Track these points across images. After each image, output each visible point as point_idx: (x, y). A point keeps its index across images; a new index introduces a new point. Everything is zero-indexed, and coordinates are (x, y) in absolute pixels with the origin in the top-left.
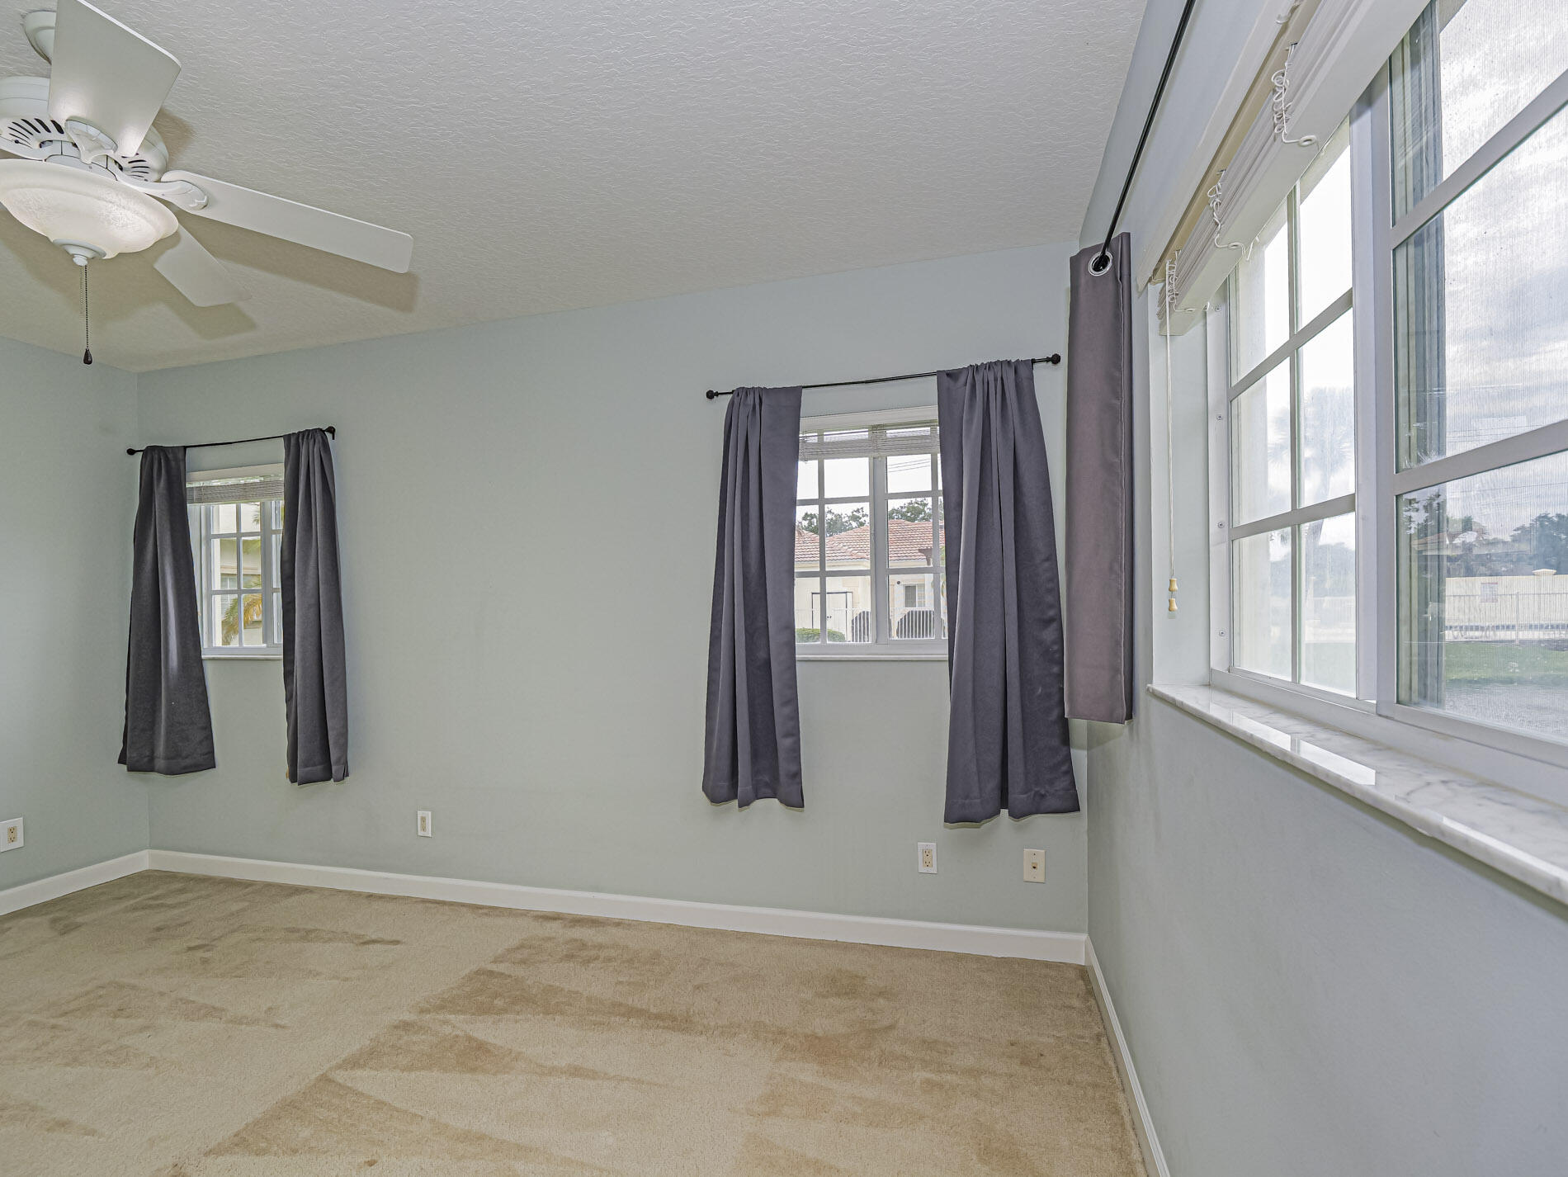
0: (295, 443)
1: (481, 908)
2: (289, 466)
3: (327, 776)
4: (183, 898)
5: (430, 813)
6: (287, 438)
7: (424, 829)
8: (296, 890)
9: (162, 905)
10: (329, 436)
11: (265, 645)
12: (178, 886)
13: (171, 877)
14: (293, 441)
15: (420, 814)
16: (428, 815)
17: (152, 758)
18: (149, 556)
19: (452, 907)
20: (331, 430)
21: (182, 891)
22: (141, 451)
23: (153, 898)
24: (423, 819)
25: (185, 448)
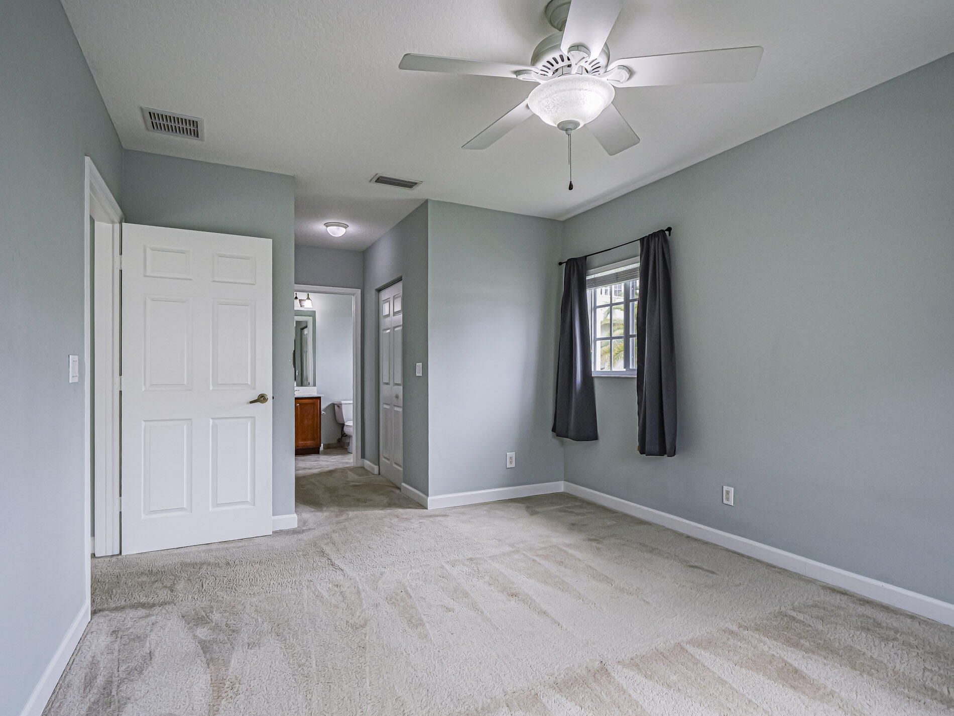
0: (646, 242)
1: (773, 567)
2: (643, 256)
3: (662, 452)
4: (581, 511)
5: (733, 489)
6: (642, 240)
7: (728, 499)
8: (641, 522)
9: (572, 512)
10: (667, 233)
11: (625, 370)
12: (578, 504)
13: (575, 498)
14: (645, 239)
15: (725, 488)
16: (732, 490)
17: (567, 431)
18: (568, 321)
19: (749, 560)
20: (669, 229)
21: (581, 507)
22: (564, 262)
23: (568, 507)
24: (728, 492)
25: (586, 256)
